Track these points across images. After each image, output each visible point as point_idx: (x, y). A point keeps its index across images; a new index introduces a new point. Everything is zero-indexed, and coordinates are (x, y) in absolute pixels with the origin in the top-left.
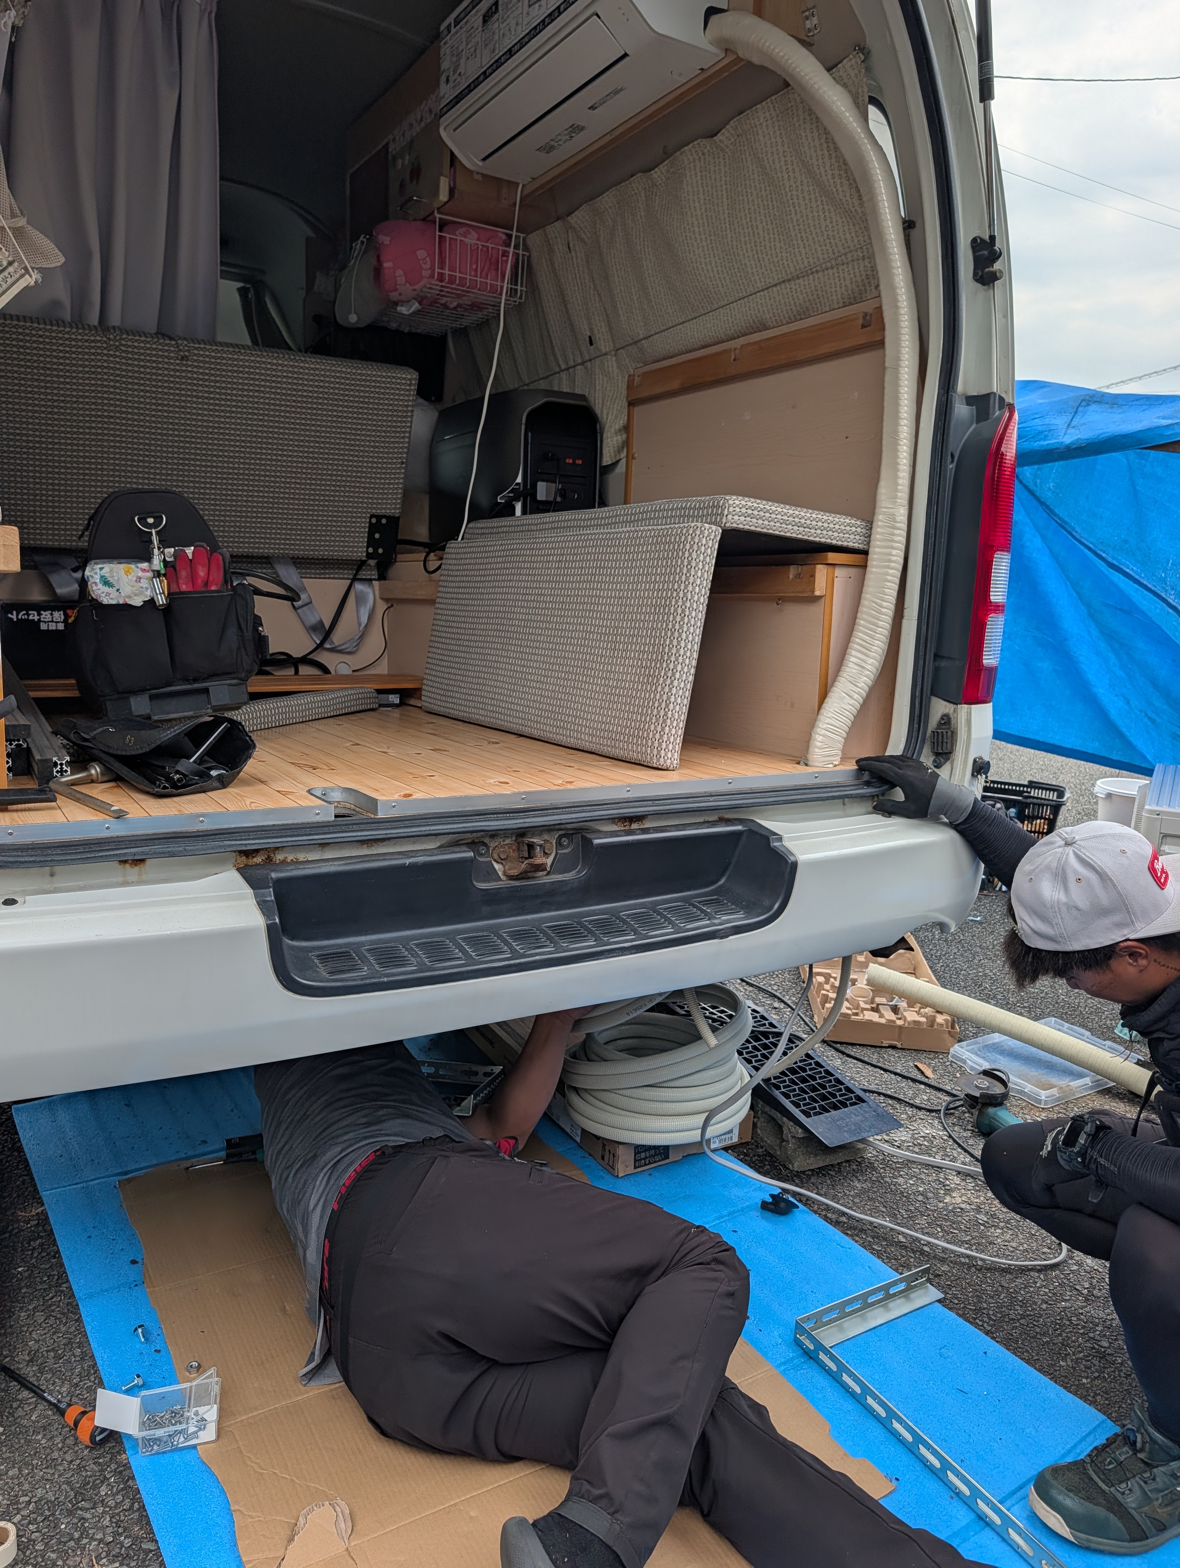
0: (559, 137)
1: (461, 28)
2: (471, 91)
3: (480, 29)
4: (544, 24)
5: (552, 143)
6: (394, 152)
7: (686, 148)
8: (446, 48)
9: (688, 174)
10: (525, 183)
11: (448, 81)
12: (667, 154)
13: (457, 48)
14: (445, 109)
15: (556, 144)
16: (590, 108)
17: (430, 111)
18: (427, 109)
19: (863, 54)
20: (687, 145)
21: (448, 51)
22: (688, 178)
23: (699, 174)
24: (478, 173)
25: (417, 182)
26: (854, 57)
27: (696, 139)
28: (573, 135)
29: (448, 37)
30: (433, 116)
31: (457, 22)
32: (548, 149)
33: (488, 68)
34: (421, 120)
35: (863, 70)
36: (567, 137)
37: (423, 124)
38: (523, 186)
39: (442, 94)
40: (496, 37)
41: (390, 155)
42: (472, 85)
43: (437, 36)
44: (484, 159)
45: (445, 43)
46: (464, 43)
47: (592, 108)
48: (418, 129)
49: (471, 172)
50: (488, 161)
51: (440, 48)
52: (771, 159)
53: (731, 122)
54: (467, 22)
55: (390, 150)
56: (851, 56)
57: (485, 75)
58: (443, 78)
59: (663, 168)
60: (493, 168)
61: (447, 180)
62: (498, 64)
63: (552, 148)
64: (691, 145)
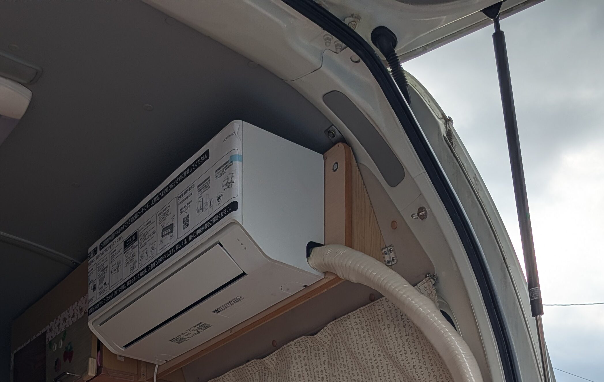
0: (189, 332)
1: (106, 251)
2: (114, 297)
3: (122, 251)
4: (175, 249)
5: (182, 336)
6: (50, 339)
7: (291, 343)
8: (93, 265)
9: (294, 362)
10: (161, 364)
11: (95, 288)
12: (275, 346)
13: (103, 265)
14: (93, 309)
15: (186, 337)
16: (214, 312)
17: (81, 310)
18: (78, 308)
19: (434, 279)
20: (293, 340)
21: (95, 267)
22: (295, 364)
23: (303, 362)
24: (120, 356)
25: (70, 362)
26: (427, 281)
27: (300, 336)
28: (200, 330)
29: (95, 257)
30: (83, 313)
31: (102, 246)
32: (179, 340)
33: (129, 280)
34: (73, 316)
35: (435, 291)
36: (195, 332)
37: (75, 320)
38: (159, 366)
39: (90, 298)
40: (136, 258)
41: (47, 340)
42: (115, 292)
43: (85, 257)
44: (126, 346)
45: (92, 262)
46: (108, 261)
47: (216, 311)
48: (71, 324)
49: (116, 355)
50: (129, 348)
51: (88, 265)
52: (362, 352)
53: (328, 325)
54: (111, 246)
55: (47, 337)
56: (424, 281)
57: (126, 286)
58: (91, 286)
59: (273, 356)
60: (133, 353)
61: (95, 360)
62: (137, 277)
63: (183, 339)
64: (295, 341)
